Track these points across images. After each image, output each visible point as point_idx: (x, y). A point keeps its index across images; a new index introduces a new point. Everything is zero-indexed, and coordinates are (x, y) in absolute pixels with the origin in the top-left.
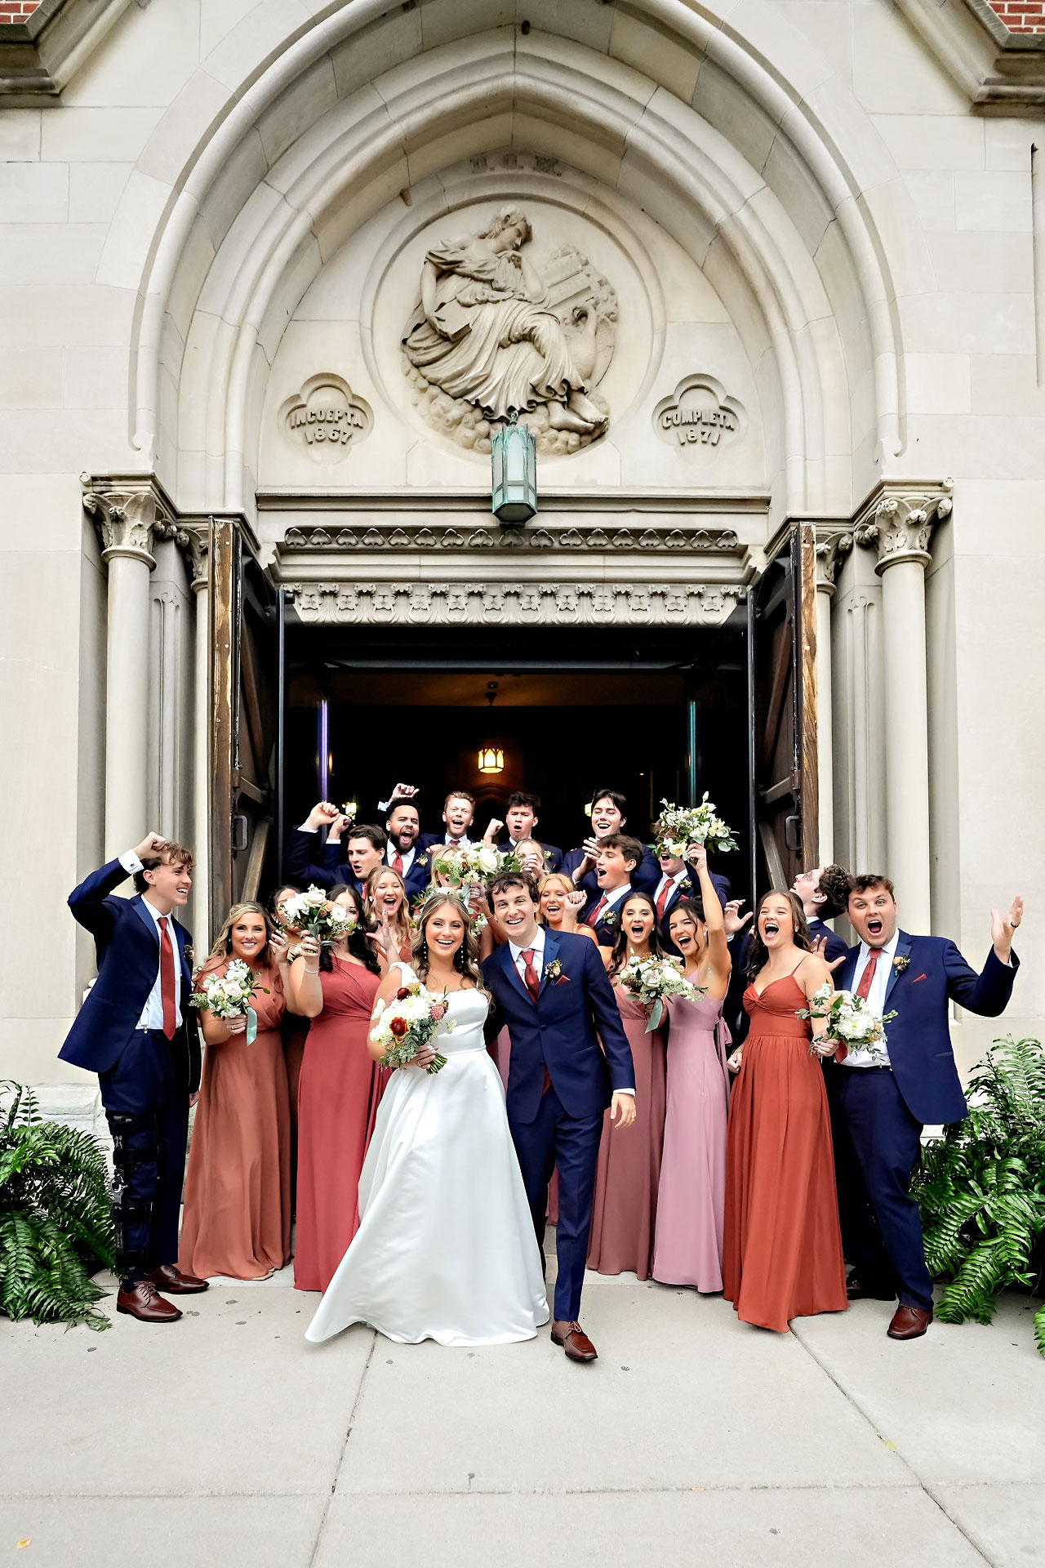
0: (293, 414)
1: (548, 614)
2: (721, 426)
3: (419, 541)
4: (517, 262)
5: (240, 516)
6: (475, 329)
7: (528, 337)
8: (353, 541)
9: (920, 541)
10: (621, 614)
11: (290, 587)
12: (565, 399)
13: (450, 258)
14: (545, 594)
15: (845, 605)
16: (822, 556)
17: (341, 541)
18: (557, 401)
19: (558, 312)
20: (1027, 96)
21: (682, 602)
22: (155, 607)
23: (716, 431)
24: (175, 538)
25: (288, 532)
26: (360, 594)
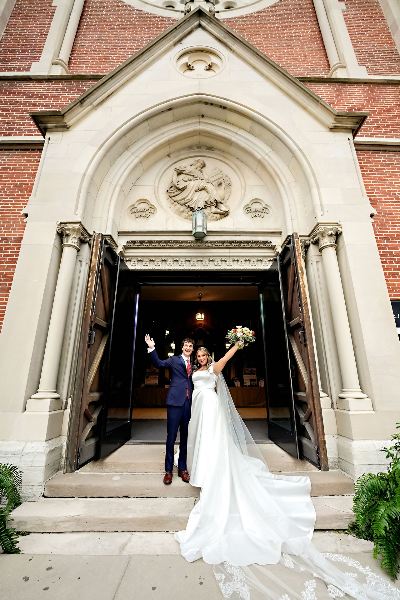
0: (132, 210)
1: (212, 267)
2: (264, 212)
3: (170, 245)
4: (201, 171)
5: (111, 236)
6: (188, 187)
7: (204, 189)
9: (333, 241)
10: (236, 267)
11: (128, 259)
12: (216, 205)
13: (181, 170)
14: (210, 261)
15: (310, 262)
16: (301, 246)
18: (213, 206)
20: (344, 127)
21: (255, 263)
22: (79, 263)
23: (263, 214)
24: (88, 242)
25: (127, 242)
26: (150, 261)
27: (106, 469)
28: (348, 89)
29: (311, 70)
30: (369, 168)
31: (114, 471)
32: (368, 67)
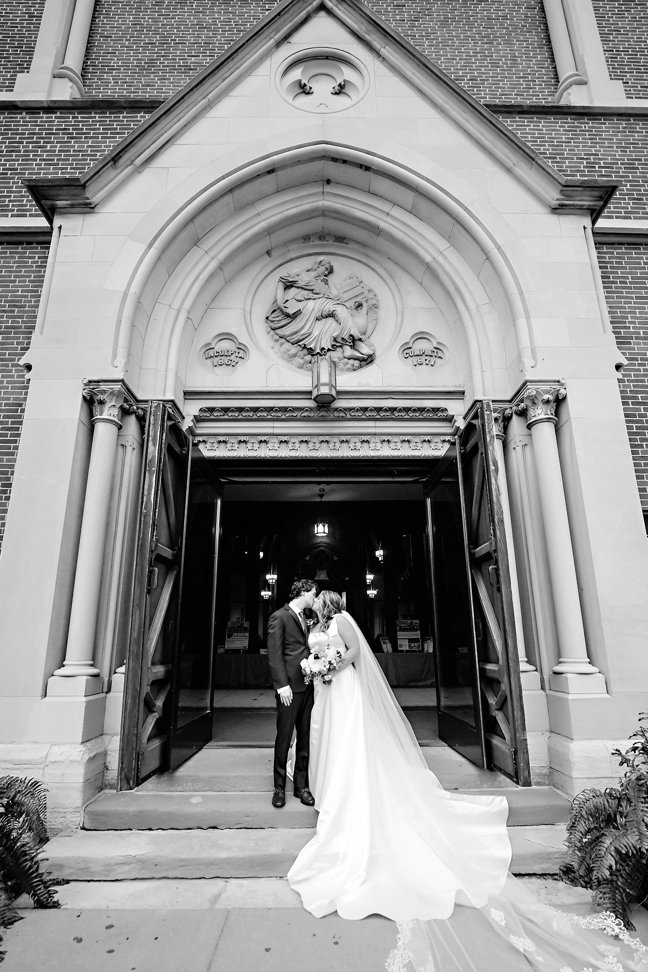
0: (207, 352)
1: (345, 452)
2: (436, 357)
3: (273, 415)
4: (326, 282)
5: (173, 401)
6: (304, 312)
7: (331, 315)
8: (237, 415)
9: (551, 411)
10: (386, 452)
11: (198, 438)
12: (352, 344)
13: (290, 279)
15: (512, 445)
16: (496, 420)
17: (230, 415)
18: (348, 345)
19: (347, 304)
21: (419, 445)
22: (120, 449)
23: (433, 359)
24: (135, 413)
25: (200, 410)
26: (240, 442)
27: (178, 786)
28: (589, 127)
29: (524, 86)
30: (619, 278)
31: (191, 789)
32: (628, 83)
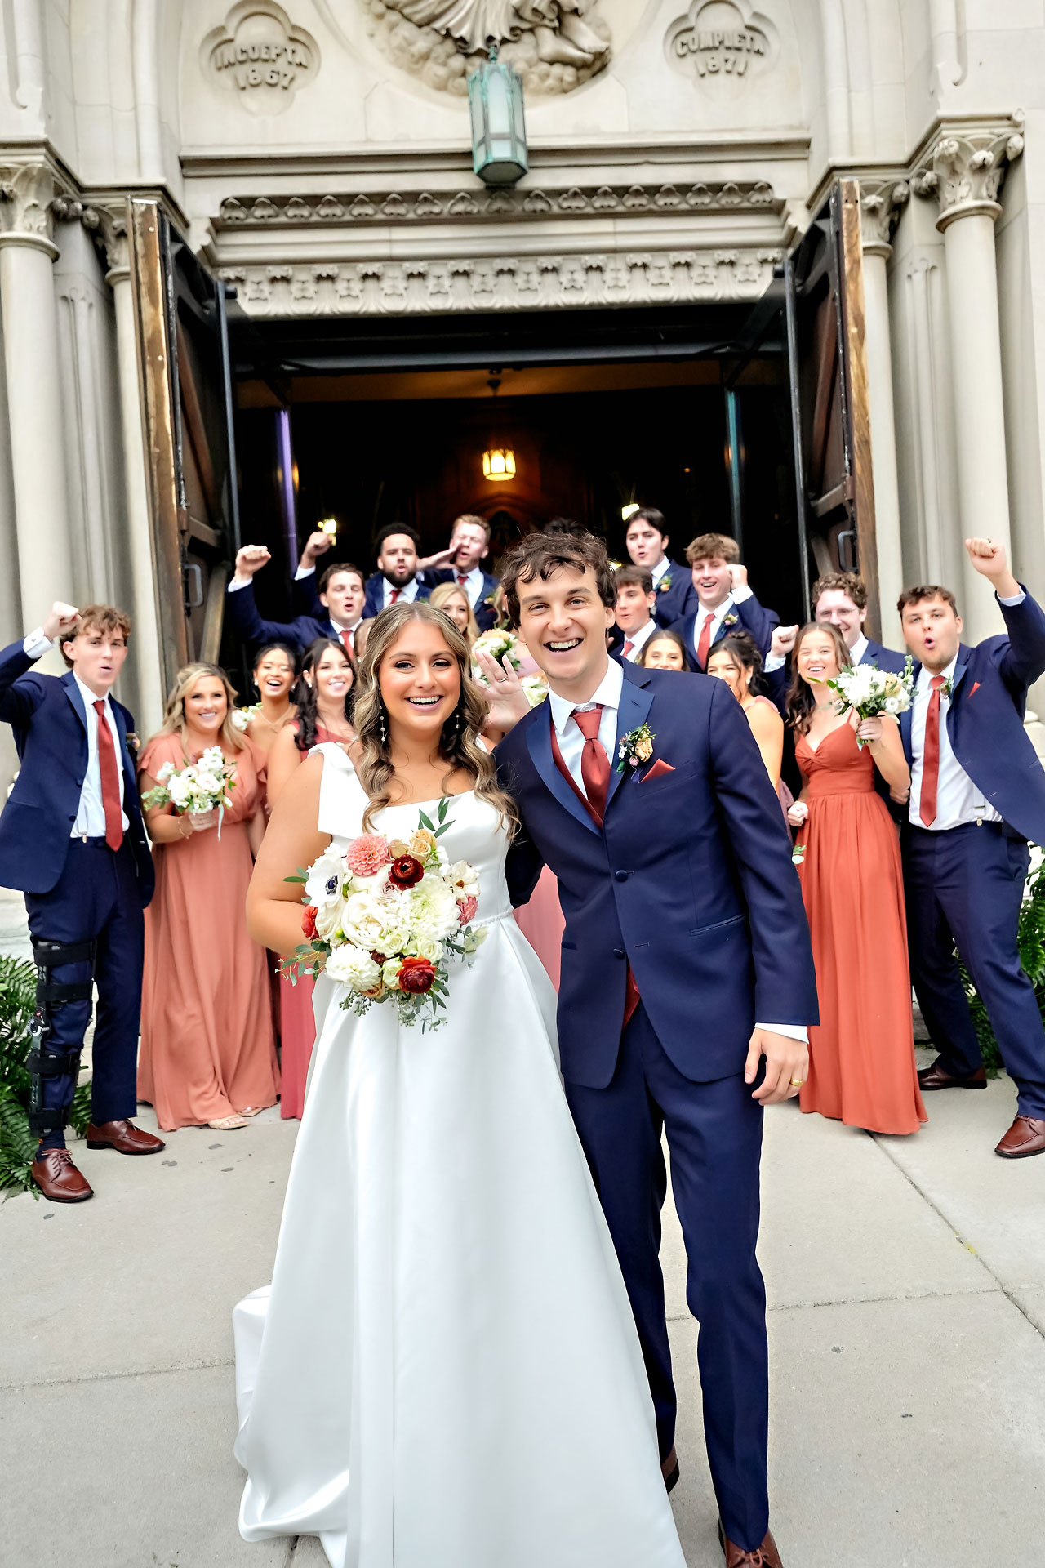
0: (218, 51)
1: (551, 295)
2: (748, 51)
3: (387, 210)
5: (162, 188)
8: (305, 213)
9: (987, 189)
10: (639, 291)
11: (231, 273)
12: (556, 24)
14: (545, 270)
15: (904, 269)
16: (873, 211)
18: (546, 26)
21: (711, 272)
22: (62, 306)
23: (743, 56)
24: (81, 219)
25: (223, 204)
26: (320, 278)
